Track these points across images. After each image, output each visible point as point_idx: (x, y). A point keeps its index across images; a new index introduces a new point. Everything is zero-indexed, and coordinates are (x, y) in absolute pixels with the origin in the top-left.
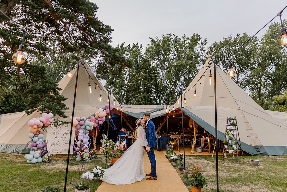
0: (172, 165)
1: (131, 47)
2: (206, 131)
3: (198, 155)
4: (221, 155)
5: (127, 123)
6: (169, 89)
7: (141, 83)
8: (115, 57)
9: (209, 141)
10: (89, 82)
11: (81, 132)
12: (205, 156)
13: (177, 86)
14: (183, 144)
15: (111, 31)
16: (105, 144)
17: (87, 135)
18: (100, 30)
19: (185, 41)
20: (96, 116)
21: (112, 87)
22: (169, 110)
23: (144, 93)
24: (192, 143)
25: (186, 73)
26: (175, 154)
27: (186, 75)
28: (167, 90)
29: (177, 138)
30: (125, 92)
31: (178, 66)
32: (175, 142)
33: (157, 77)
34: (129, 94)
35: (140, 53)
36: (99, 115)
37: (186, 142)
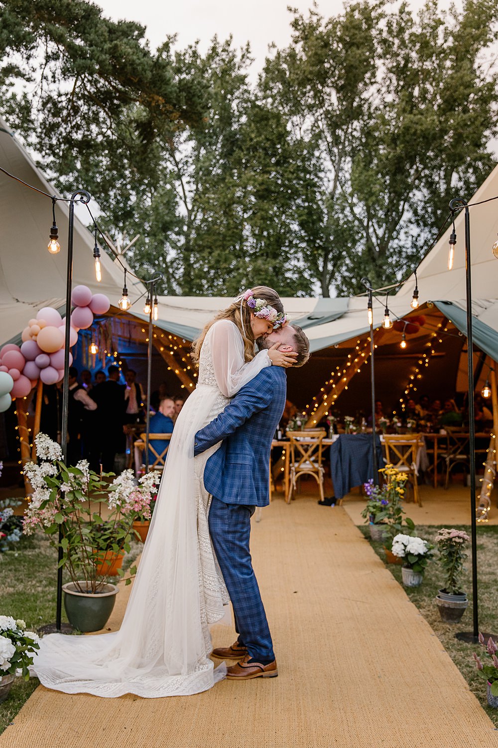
0: (401, 583)
1: (204, 56)
5: (183, 379)
6: (363, 241)
7: (245, 211)
13: (397, 223)
14: (432, 471)
16: (50, 485)
20: (27, 345)
21: (122, 230)
23: (257, 257)
26: (413, 528)
27: (437, 179)
28: (354, 242)
29: (410, 446)
30: (178, 254)
31: (404, 136)
32: (401, 462)
33: (316, 189)
34: (195, 262)
35: (242, 80)
36: (38, 338)
37: (448, 463)
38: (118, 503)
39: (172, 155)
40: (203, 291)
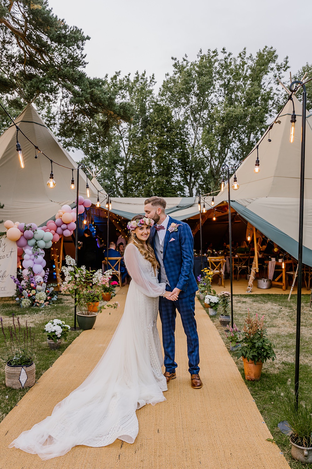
0: (209, 314)
1: (132, 81)
2: (278, 247)
3: (261, 295)
4: (307, 295)
6: (209, 167)
7: (152, 154)
8: (94, 98)
9: (283, 267)
10: (17, 142)
11: (28, 251)
12: (276, 296)
13: (224, 159)
14: (232, 273)
15: (82, 41)
16: (71, 275)
17: (41, 258)
18: (59, 39)
19: (244, 63)
20: (58, 221)
21: (95, 163)
22: (204, 206)
23: (158, 176)
24: (251, 270)
25: (244, 132)
26: (215, 293)
27: (243, 137)
28: (204, 168)
29: (220, 262)
30: (121, 175)
31: (227, 118)
32: (216, 269)
33: (186, 143)
34: (129, 179)
35: (150, 92)
36: (62, 218)
37: (238, 269)
38: (97, 281)
39: (118, 128)
40: (133, 192)
